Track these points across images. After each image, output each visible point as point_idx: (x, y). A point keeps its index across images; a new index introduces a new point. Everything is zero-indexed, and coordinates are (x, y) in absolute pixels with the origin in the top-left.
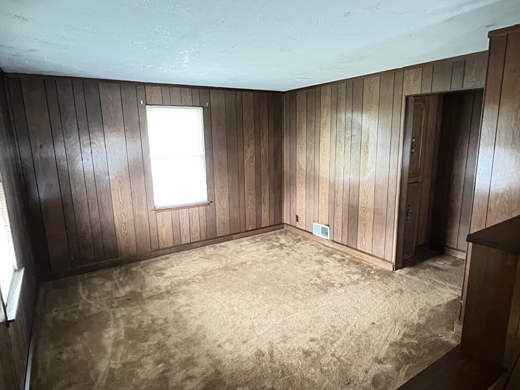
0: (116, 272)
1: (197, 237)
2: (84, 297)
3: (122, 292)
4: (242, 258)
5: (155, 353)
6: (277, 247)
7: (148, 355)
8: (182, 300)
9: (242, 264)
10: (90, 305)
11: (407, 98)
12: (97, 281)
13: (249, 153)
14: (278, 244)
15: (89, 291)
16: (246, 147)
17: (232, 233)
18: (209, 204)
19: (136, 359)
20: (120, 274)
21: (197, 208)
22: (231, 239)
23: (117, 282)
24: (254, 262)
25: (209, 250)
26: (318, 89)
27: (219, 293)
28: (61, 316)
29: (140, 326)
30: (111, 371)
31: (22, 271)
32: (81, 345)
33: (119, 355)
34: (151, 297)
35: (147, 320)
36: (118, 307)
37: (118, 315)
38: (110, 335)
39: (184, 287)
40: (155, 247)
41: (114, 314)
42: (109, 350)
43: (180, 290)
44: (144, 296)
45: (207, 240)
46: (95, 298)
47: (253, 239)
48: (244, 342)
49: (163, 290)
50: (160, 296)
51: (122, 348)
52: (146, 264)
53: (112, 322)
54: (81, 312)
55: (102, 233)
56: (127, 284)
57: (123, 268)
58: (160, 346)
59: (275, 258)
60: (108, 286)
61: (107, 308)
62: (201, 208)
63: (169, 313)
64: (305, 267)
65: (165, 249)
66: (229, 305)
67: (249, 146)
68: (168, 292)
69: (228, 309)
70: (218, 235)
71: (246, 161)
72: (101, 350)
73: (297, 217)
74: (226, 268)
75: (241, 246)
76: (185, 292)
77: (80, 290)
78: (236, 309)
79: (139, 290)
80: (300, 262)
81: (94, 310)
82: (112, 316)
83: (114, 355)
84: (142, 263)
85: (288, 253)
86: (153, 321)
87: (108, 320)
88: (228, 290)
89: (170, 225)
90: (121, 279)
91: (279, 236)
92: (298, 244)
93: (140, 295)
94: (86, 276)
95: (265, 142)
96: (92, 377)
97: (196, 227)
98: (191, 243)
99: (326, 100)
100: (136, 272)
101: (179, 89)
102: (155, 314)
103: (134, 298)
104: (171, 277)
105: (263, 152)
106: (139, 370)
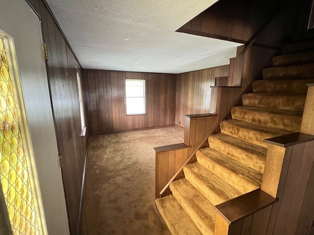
0: (112, 135)
1: (141, 126)
2: (102, 141)
3: (113, 141)
4: (156, 134)
5: (121, 155)
6: (170, 132)
7: (118, 155)
8: (131, 144)
9: (155, 136)
10: (104, 143)
11: (216, 78)
12: (106, 137)
13: (162, 97)
14: (170, 131)
15: (103, 139)
16: (161, 94)
17: (154, 126)
18: (146, 115)
19: (115, 156)
20: (114, 136)
21: (142, 116)
22: (154, 128)
23: (112, 138)
24: (159, 136)
25: (145, 131)
26: (188, 73)
27: (144, 144)
28: (95, 145)
29: (117, 149)
30: (108, 158)
31: (86, 127)
32: (100, 152)
33: (110, 155)
34: (122, 143)
35: (120, 148)
36: (111, 144)
37: (111, 146)
38: (108, 150)
39: (133, 141)
40: (126, 128)
41: (110, 146)
42: (108, 153)
43: (132, 141)
44: (120, 142)
45: (145, 128)
46: (105, 141)
47: (162, 129)
48: (148, 156)
49: (126, 141)
50: (125, 142)
51: (111, 154)
52: (122, 134)
53: (109, 148)
54: (101, 144)
55: (109, 122)
56: (115, 138)
57: (115, 134)
58: (122, 154)
59: (168, 135)
60: (110, 138)
61: (108, 144)
62: (143, 116)
63: (127, 147)
64: (177, 139)
65: (129, 129)
66: (146, 147)
67: (162, 94)
68: (128, 142)
69: (146, 148)
70: (149, 127)
71: (161, 100)
72: (106, 153)
73: (180, 122)
74: (149, 137)
75: (157, 131)
76: (133, 142)
77: (101, 139)
78: (148, 148)
79: (119, 140)
80: (176, 137)
81: (104, 144)
82: (109, 146)
83: (109, 155)
84: (121, 133)
85: (173, 134)
86: (122, 148)
87: (108, 147)
88: (148, 143)
89: (131, 121)
90: (114, 137)
91: (172, 129)
92: (178, 132)
93: (119, 142)
94: (103, 135)
95: (169, 92)
96: (102, 158)
97: (141, 122)
98: (139, 128)
99: (191, 78)
100: (119, 136)
101: (137, 73)
102: (123, 147)
103: (117, 142)
104: (130, 138)
105: (168, 97)
106: (115, 158)
